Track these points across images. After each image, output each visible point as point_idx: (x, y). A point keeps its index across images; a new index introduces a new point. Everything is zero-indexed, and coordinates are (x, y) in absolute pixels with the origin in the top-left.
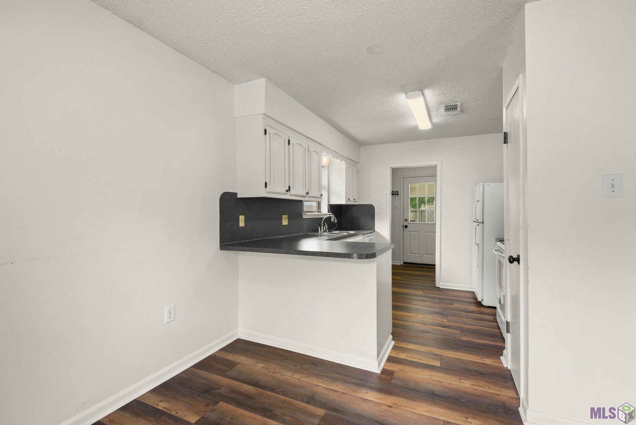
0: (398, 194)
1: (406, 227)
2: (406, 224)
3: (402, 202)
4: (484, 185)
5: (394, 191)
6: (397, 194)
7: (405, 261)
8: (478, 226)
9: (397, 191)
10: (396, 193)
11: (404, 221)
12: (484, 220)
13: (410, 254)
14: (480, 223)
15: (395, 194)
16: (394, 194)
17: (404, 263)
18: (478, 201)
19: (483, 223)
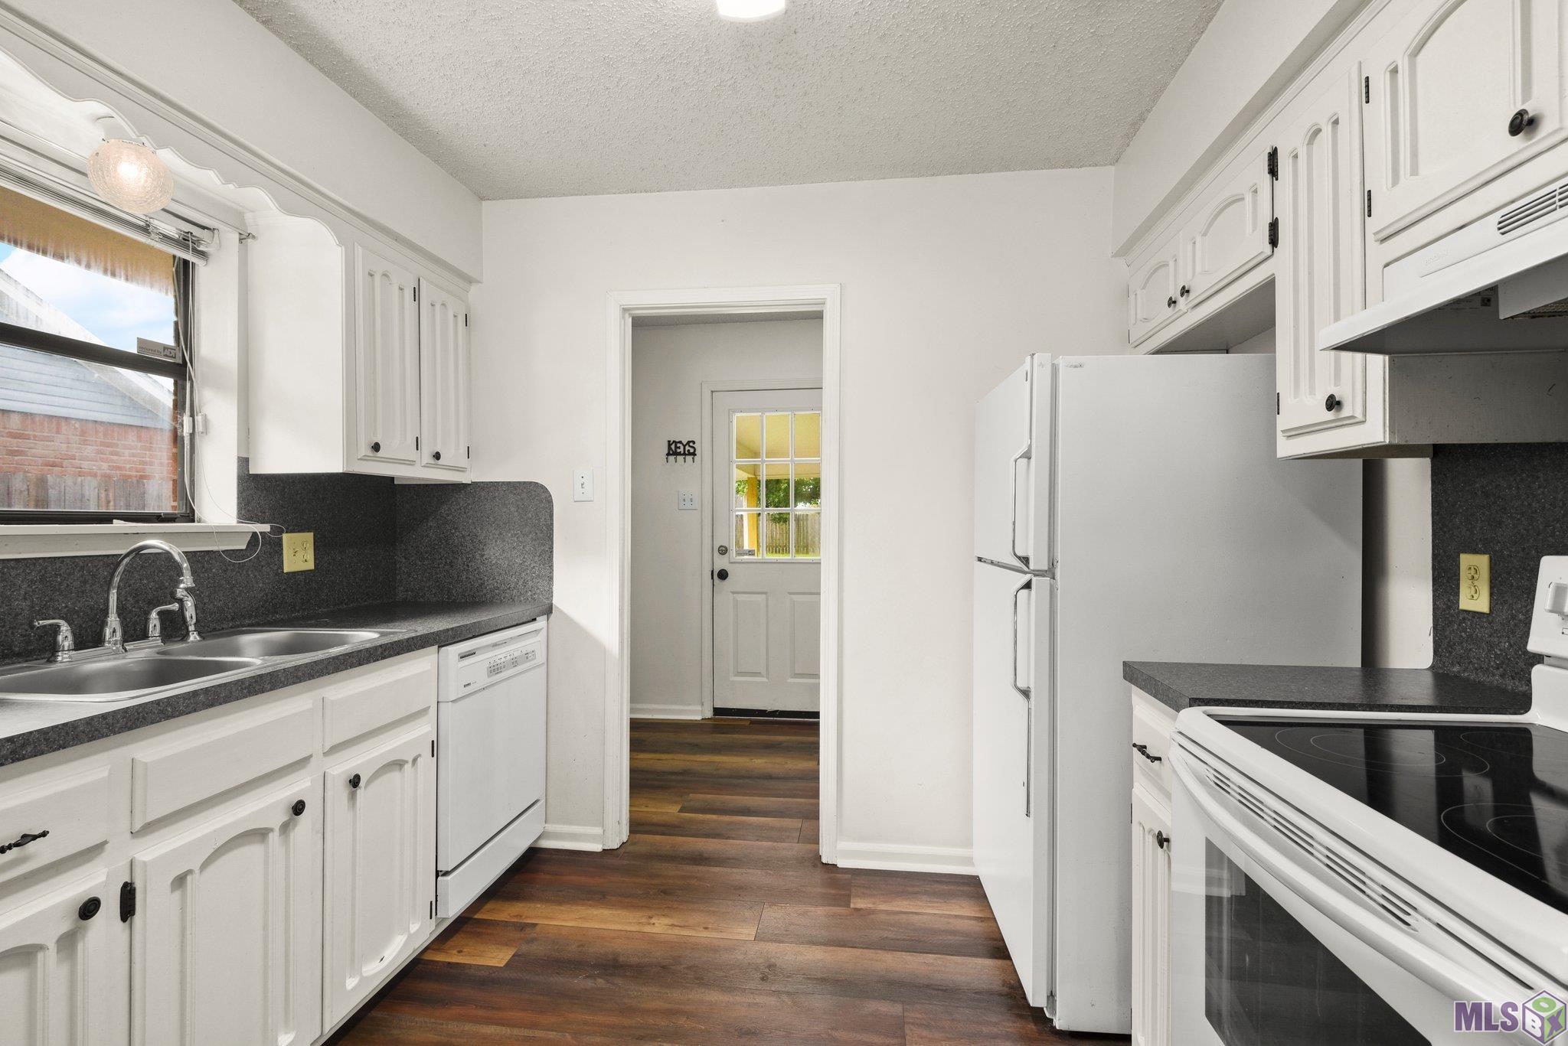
0: (694, 454)
1: (723, 575)
2: (721, 563)
3: (707, 479)
4: (1055, 370)
5: (680, 442)
6: (690, 454)
7: (718, 705)
8: (1025, 591)
9: (689, 442)
10: (687, 448)
11: (716, 553)
12: (1059, 557)
13: (735, 676)
14: (1038, 573)
15: (684, 454)
16: (679, 454)
17: (717, 711)
18: (1027, 456)
19: (1050, 572)
